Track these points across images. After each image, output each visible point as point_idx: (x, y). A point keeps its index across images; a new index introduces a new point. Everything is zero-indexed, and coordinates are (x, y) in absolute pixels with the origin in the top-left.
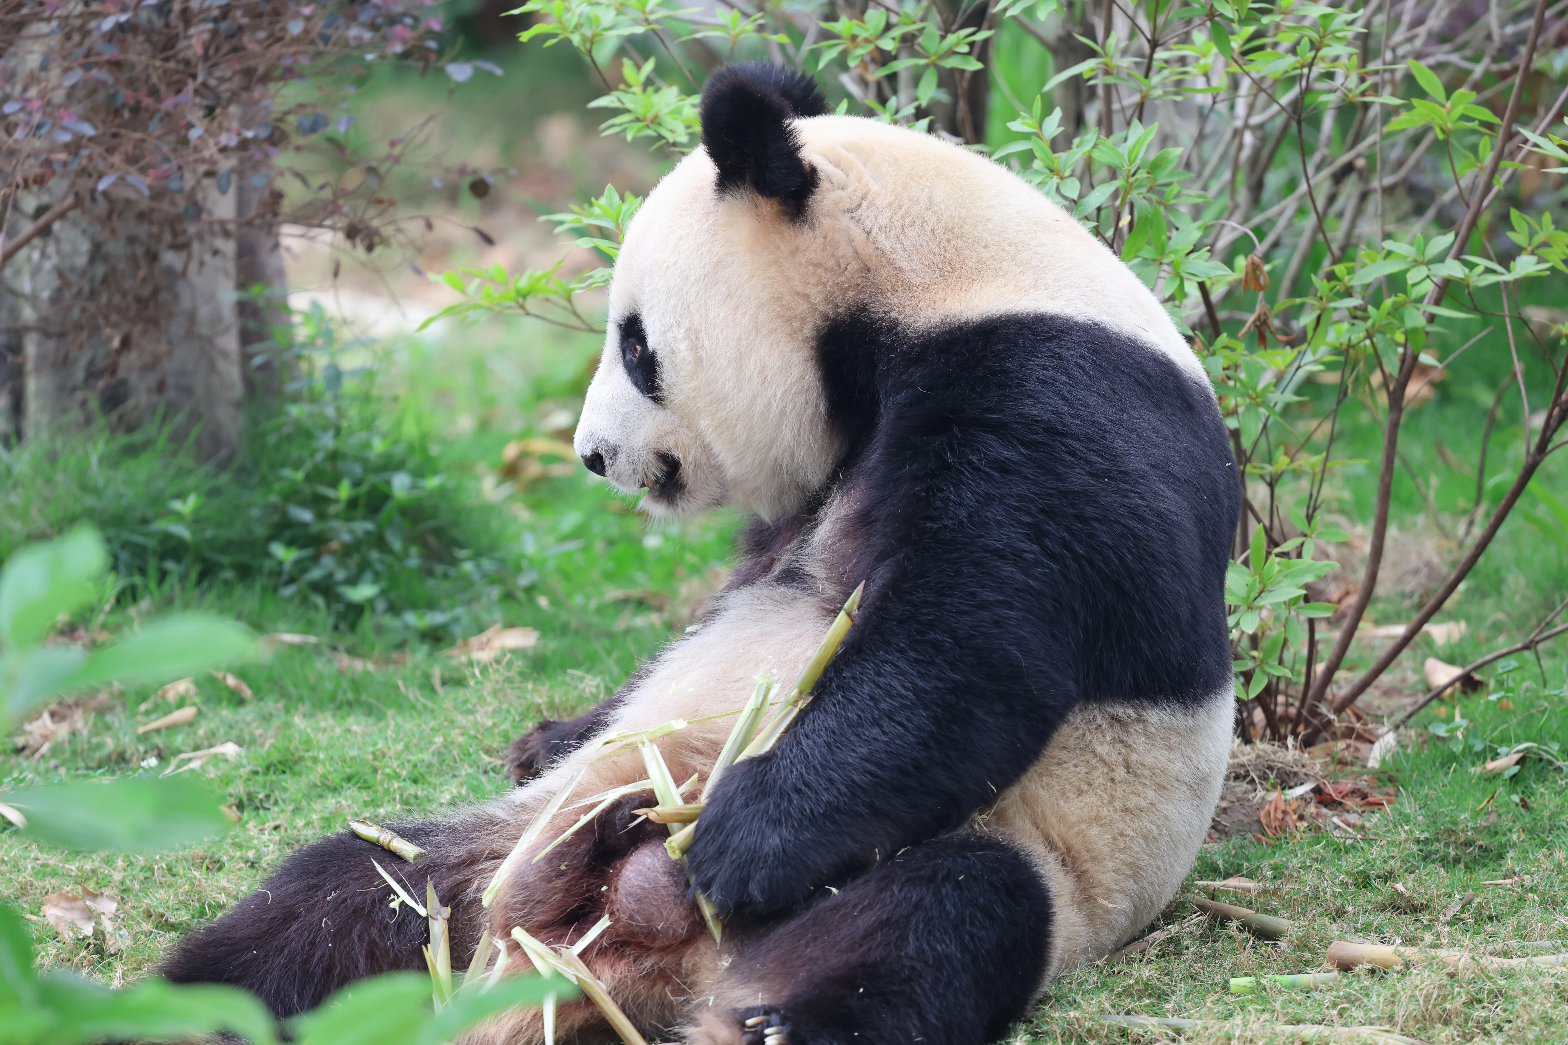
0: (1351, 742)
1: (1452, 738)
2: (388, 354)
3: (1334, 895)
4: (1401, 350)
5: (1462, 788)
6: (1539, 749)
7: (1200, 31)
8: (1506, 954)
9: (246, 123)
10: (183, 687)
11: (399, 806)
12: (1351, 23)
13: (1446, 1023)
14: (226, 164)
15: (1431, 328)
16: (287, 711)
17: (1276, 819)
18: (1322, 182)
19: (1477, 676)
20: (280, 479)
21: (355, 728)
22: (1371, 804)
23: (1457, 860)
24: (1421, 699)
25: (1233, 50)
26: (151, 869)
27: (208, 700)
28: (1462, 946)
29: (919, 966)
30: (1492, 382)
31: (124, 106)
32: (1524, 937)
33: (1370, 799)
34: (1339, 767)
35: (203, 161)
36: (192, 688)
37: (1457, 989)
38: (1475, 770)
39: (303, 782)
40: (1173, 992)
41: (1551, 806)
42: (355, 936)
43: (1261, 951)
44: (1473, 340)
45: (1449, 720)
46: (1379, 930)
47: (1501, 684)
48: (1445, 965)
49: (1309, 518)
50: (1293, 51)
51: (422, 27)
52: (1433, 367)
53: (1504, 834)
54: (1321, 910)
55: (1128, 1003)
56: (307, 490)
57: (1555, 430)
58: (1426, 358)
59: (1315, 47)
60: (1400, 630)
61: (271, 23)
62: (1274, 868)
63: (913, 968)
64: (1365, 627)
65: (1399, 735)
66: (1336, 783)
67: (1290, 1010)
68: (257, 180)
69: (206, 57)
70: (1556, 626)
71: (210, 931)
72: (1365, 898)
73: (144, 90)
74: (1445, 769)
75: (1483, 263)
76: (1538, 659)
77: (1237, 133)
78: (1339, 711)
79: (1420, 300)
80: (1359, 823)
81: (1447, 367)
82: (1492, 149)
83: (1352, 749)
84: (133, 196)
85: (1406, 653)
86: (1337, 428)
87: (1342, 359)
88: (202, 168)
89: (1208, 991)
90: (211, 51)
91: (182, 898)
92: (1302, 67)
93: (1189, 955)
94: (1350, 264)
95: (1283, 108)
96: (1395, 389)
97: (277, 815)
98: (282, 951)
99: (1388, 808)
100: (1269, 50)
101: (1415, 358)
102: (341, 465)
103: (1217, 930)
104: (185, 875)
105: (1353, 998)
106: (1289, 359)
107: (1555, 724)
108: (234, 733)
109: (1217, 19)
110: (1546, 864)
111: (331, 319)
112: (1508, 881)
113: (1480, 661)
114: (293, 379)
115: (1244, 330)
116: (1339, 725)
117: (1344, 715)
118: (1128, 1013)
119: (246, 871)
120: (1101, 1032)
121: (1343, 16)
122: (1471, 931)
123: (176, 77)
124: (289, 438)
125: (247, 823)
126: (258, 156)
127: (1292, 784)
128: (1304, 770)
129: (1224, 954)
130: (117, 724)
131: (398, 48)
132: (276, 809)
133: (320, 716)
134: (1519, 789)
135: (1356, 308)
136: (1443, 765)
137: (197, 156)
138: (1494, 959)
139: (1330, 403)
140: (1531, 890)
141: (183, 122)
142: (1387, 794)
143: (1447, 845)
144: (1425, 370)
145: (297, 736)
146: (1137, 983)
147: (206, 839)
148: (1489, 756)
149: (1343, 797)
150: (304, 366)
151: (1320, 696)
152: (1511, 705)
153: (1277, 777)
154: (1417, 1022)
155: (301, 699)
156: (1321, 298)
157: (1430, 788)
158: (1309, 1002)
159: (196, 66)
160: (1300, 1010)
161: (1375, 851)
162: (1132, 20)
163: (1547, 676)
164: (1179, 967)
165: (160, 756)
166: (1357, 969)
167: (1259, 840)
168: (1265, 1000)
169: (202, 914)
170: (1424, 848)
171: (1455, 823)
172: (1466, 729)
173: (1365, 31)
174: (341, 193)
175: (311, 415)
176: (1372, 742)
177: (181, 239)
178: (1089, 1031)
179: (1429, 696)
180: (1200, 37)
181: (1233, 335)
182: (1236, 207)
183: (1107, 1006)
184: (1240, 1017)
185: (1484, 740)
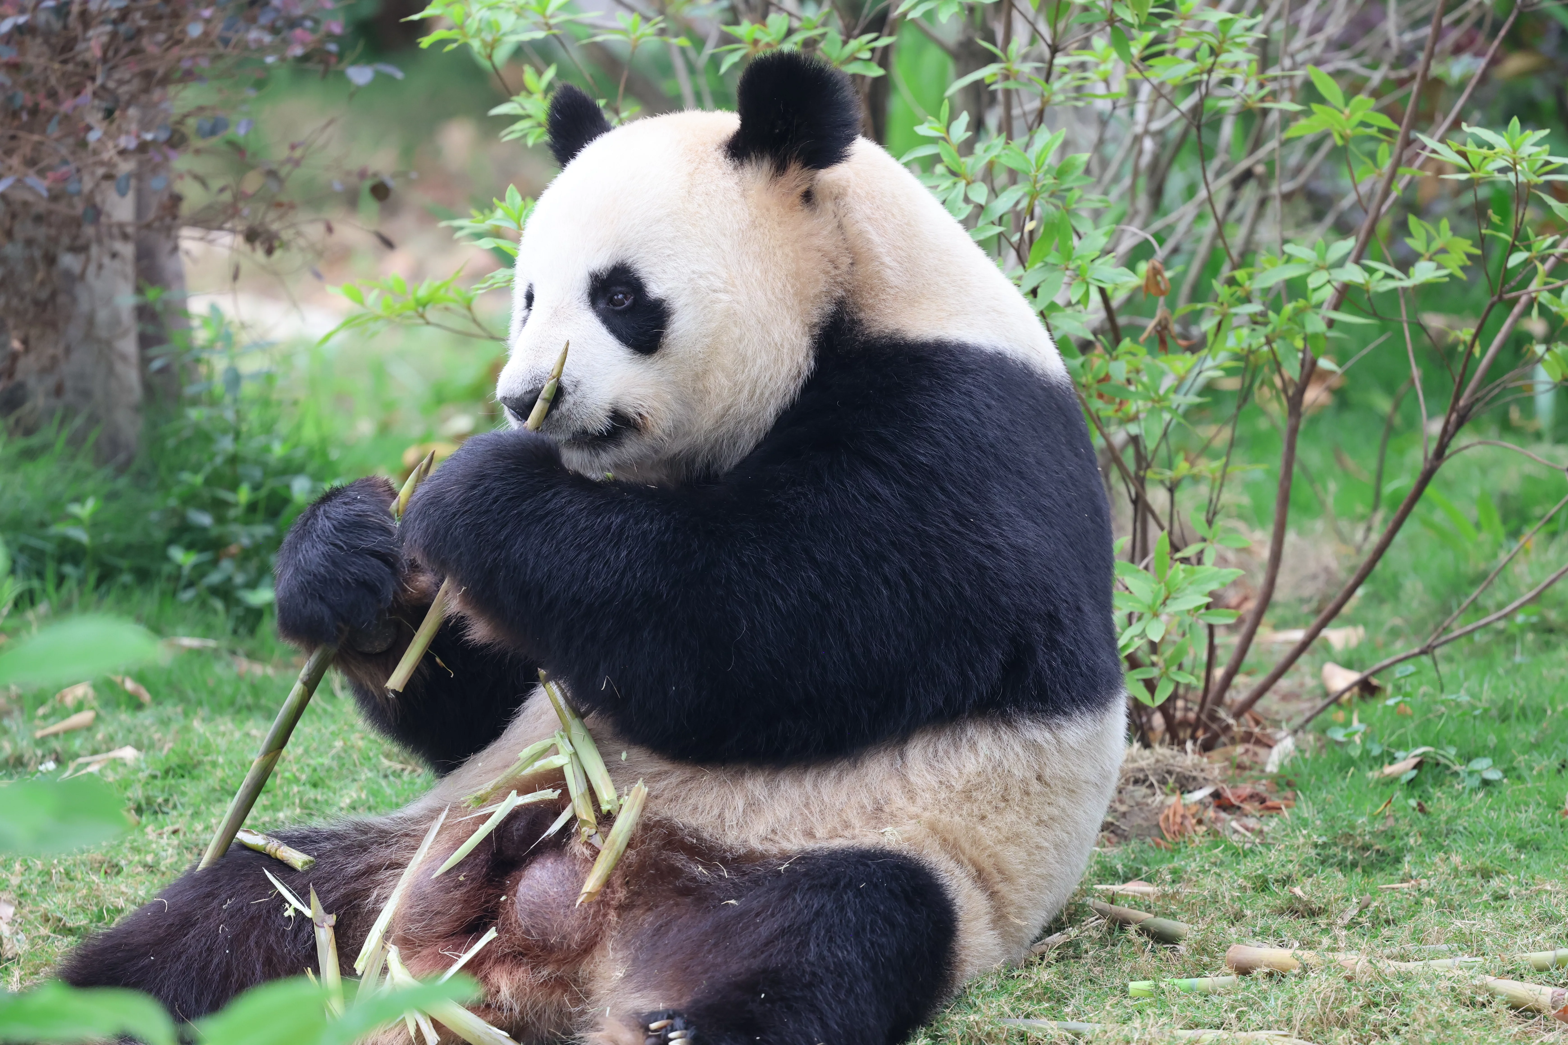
0: (1250, 746)
1: (1350, 742)
2: (288, 357)
3: (1232, 899)
4: (1300, 355)
5: (1360, 792)
6: (1436, 753)
7: (1101, 37)
8: (1403, 958)
9: (145, 125)
10: (81, 691)
11: (298, 811)
12: (1250, 29)
13: (1344, 1026)
14: (126, 167)
15: (1332, 334)
16: (186, 715)
17: (1174, 823)
18: (1221, 188)
19: (1375, 681)
20: (179, 482)
21: (254, 732)
22: (1269, 808)
23: (1354, 865)
24: (1320, 703)
25: (1132, 56)
26: (49, 874)
27: (106, 704)
28: (1359, 950)
29: (820, 972)
30: (1389, 387)
31: (22, 108)
32: (1420, 941)
33: (1269, 803)
34: (1238, 771)
35: (102, 163)
36: (91, 692)
37: (1354, 993)
38: (1373, 775)
39: (202, 786)
40: (1072, 996)
41: (1448, 810)
42: (252, 943)
43: (1160, 955)
44: (1372, 346)
45: (1347, 724)
46: (1277, 934)
47: (1398, 689)
48: (1342, 968)
49: (1210, 523)
50: (1193, 57)
51: (323, 29)
52: (1332, 373)
53: (1402, 839)
54: (1219, 914)
55: (1027, 1006)
56: (206, 494)
57: (1453, 436)
58: (1324, 363)
59: (1214, 52)
60: (1298, 635)
61: (171, 26)
62: (1174, 872)
63: (814, 974)
64: (1264, 633)
65: (1297, 740)
66: (1234, 787)
67: (1188, 1014)
68: (156, 183)
69: (105, 60)
70: (1452, 631)
71: (108, 936)
72: (1263, 901)
73: (42, 92)
74: (1343, 773)
75: (1383, 268)
76: (1436, 664)
77: (1137, 139)
78: (1238, 715)
79: (1319, 306)
80: (1257, 827)
81: (1345, 373)
82: (1391, 155)
83: (1251, 754)
84: (30, 198)
85: (1304, 658)
86: (1237, 433)
87: (1241, 364)
88: (101, 171)
89: (1107, 995)
90: (110, 54)
91: (79, 903)
92: (1201, 73)
93: (1088, 959)
94: (1250, 270)
95: (1183, 114)
96: (1294, 395)
97: (174, 820)
98: (179, 957)
99: (1286, 812)
100: (1168, 56)
101: (1314, 363)
102: (241, 469)
103: (1116, 933)
104: (83, 880)
105: (1251, 1002)
106: (1189, 364)
107: (1452, 728)
108: (133, 737)
109: (1118, 24)
110: (1444, 868)
111: (230, 323)
112: (1405, 885)
113: (1377, 666)
114: (192, 382)
115: (1145, 335)
116: (1237, 729)
117: (1242, 720)
118: (1027, 1016)
119: (145, 877)
120: (1000, 1036)
121: (1243, 21)
122: (1368, 935)
123: (75, 80)
124: (188, 442)
125: (145, 827)
126: (158, 159)
127: (1191, 788)
128: (1203, 775)
129: (1123, 958)
130: (14, 728)
131: (298, 51)
132: (175, 813)
133: (219, 720)
134: (1416, 793)
135: (1256, 314)
136: (1340, 769)
137: (97, 158)
138: (1390, 962)
139: (1229, 409)
140: (1428, 894)
141: (82, 125)
142: (1286, 798)
143: (1345, 849)
144: (1325, 375)
145: (196, 740)
146: (1036, 986)
147: (104, 844)
148: (1387, 761)
149: (1242, 802)
150: (203, 369)
151: (1219, 701)
152: (1409, 710)
153: (1176, 781)
154: (1315, 1025)
155: (200, 703)
156: (1222, 304)
157: (1328, 792)
158: (1207, 1006)
159: (95, 69)
160: (1199, 1014)
161: (1273, 854)
162: (1032, 24)
163: (1444, 681)
164: (1078, 971)
165: (58, 760)
166: (1255, 973)
167: (1158, 845)
168: (1163, 1004)
169: (100, 918)
170: (1322, 852)
171: (1353, 827)
172: (1364, 734)
173: (1264, 36)
174: (240, 196)
175: (210, 419)
176: (1270, 747)
177: (80, 242)
178: (989, 1034)
179: (1327, 701)
180: (1099, 42)
181: (1135, 340)
182: (1136, 213)
183: (1007, 1009)
184: (1139, 1021)
185: (1382, 744)
